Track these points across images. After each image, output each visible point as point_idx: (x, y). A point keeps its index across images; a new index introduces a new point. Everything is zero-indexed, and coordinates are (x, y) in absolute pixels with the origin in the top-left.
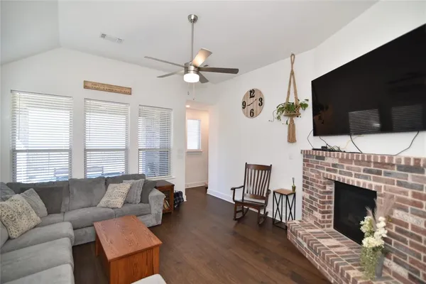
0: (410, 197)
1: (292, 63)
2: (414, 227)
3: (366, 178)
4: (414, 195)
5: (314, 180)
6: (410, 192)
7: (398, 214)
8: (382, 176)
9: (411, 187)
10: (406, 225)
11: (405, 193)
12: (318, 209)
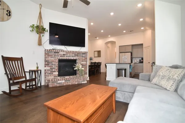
0: (84, 59)
2: (85, 64)
3: (75, 57)
4: (85, 58)
5: (53, 61)
6: (84, 58)
7: (82, 63)
8: (79, 56)
9: (84, 57)
10: (83, 64)
11: (83, 58)
12: (56, 71)
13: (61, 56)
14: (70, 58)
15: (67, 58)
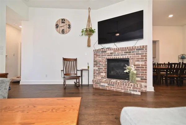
0: (140, 57)
1: (89, 12)
2: (142, 65)
3: (125, 55)
4: (141, 56)
5: (101, 61)
6: (140, 55)
7: (137, 63)
8: (131, 53)
9: (141, 54)
10: (139, 65)
11: (139, 56)
12: (103, 72)
13: (108, 56)
14: (119, 57)
15: (114, 57)
